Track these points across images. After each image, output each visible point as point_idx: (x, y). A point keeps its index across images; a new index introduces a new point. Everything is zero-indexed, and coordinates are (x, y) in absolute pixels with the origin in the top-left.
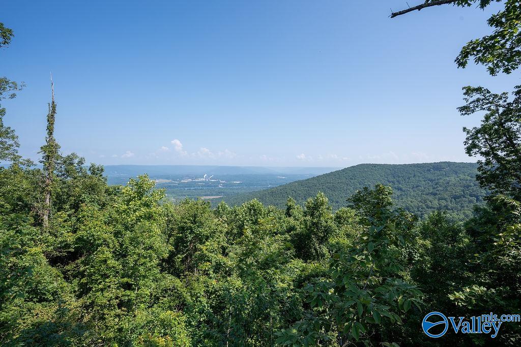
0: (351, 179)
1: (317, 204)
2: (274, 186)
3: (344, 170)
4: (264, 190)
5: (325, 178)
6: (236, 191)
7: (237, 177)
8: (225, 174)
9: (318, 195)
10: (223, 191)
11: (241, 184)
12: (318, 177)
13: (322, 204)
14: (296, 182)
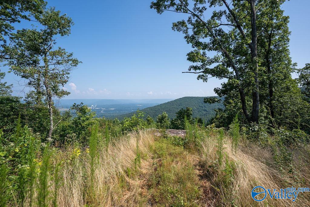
0: (180, 105)
1: (163, 117)
2: (135, 111)
3: (175, 101)
4: (129, 113)
5: (165, 105)
6: (112, 115)
7: (113, 106)
8: (105, 104)
9: (163, 113)
10: (104, 115)
11: (115, 110)
12: (161, 105)
13: (165, 117)
14: (148, 108)
